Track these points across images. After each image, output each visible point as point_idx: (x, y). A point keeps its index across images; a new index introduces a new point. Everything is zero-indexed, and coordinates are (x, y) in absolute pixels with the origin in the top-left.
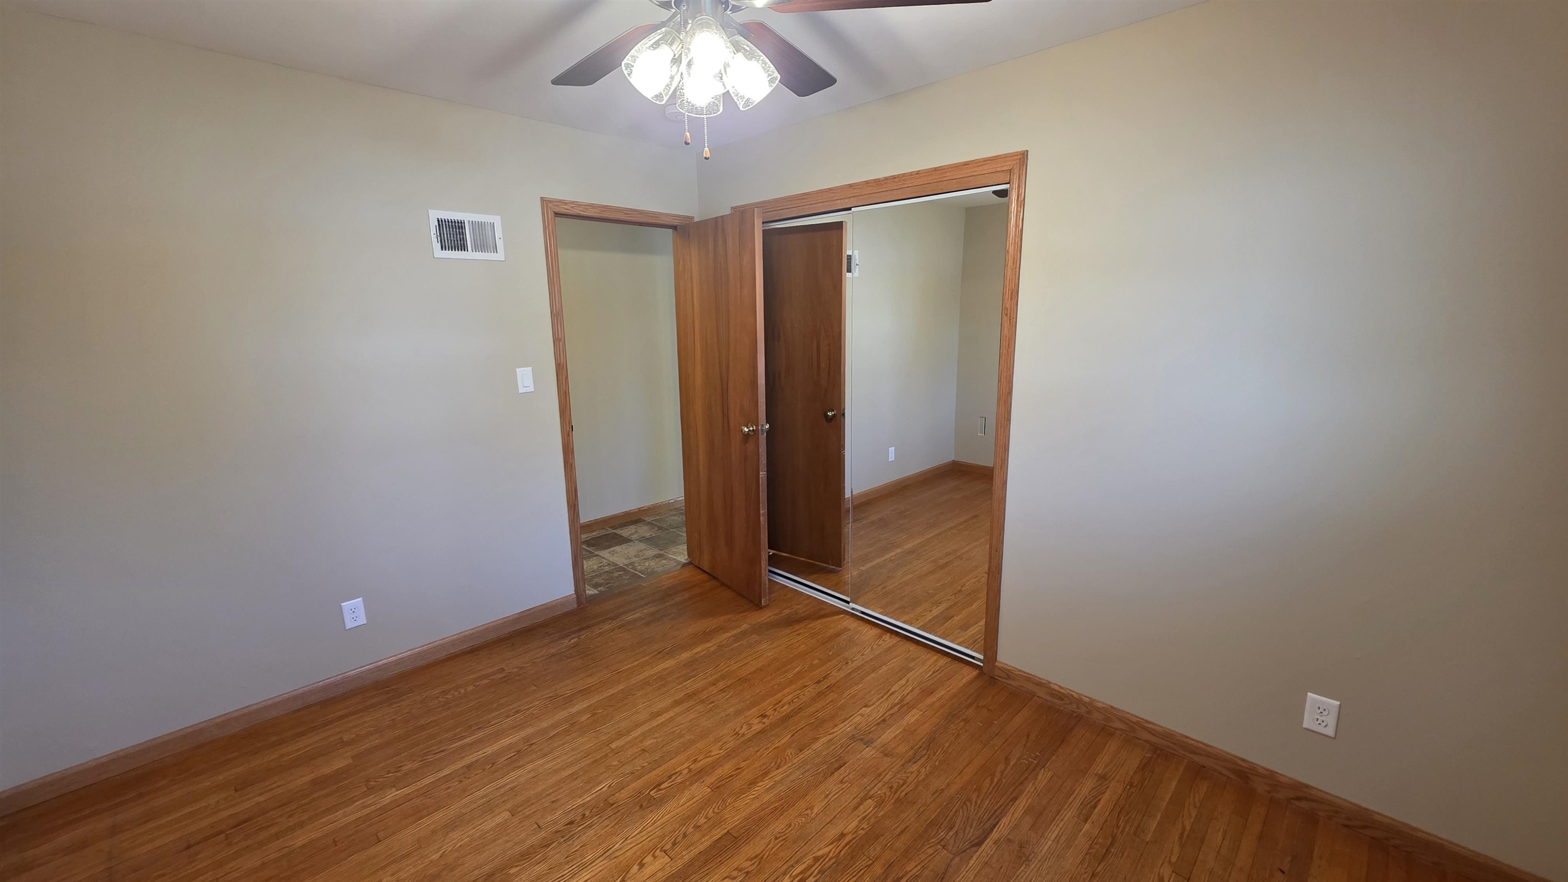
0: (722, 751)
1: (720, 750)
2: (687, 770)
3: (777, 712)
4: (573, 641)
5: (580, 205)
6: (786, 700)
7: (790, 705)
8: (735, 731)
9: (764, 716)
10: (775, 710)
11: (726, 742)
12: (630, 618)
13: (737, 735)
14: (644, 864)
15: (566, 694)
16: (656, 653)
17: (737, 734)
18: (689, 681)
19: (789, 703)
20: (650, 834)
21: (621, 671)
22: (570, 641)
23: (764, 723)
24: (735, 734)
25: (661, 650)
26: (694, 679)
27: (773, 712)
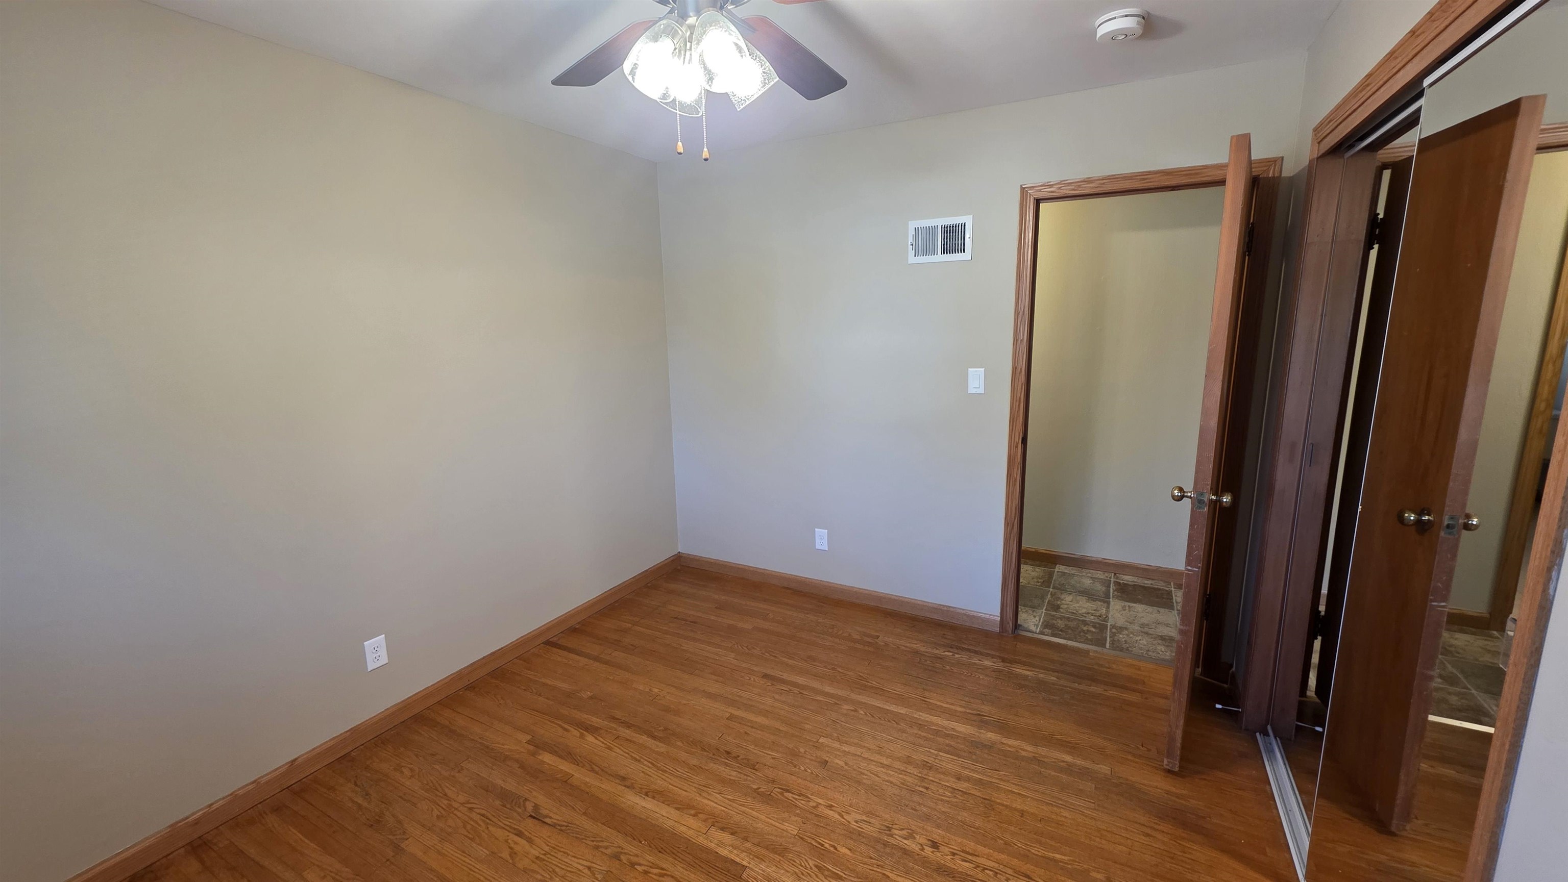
0: (855, 824)
1: (856, 822)
2: (815, 804)
3: (952, 857)
4: (947, 653)
5: (1069, 183)
6: (982, 861)
7: (975, 868)
8: (892, 825)
9: (935, 845)
10: (954, 854)
11: (870, 823)
12: (1018, 670)
13: (887, 829)
14: (697, 816)
15: (872, 683)
16: (975, 712)
17: (890, 829)
18: (949, 756)
19: (978, 867)
20: (729, 807)
21: (925, 701)
22: (944, 652)
23: (923, 850)
24: (888, 827)
25: (985, 714)
26: (957, 758)
27: (949, 853)
